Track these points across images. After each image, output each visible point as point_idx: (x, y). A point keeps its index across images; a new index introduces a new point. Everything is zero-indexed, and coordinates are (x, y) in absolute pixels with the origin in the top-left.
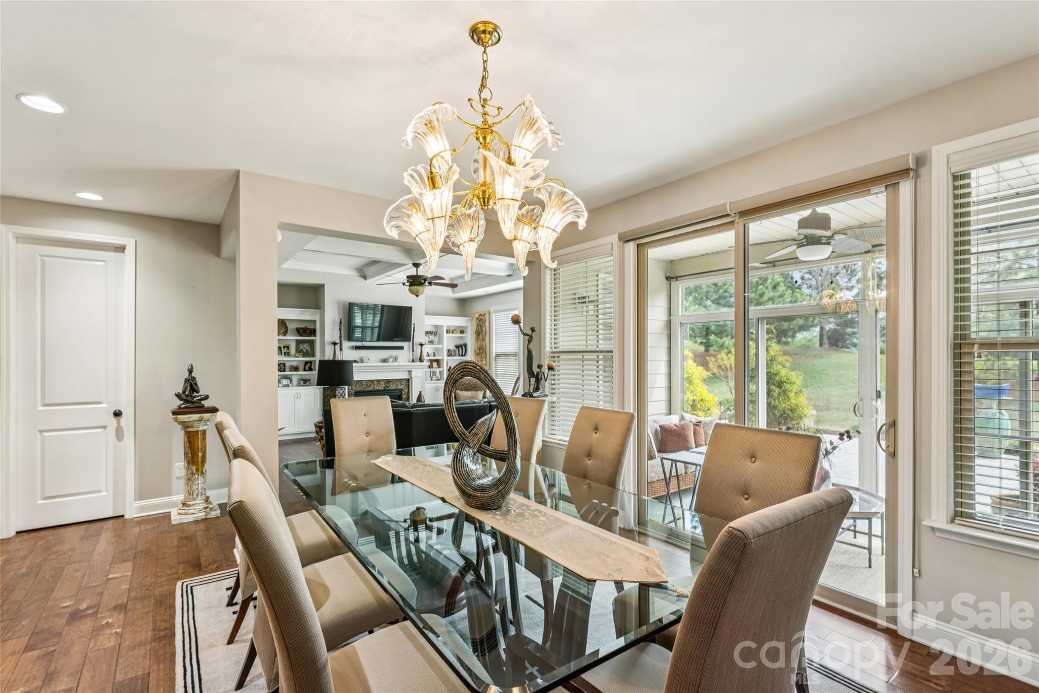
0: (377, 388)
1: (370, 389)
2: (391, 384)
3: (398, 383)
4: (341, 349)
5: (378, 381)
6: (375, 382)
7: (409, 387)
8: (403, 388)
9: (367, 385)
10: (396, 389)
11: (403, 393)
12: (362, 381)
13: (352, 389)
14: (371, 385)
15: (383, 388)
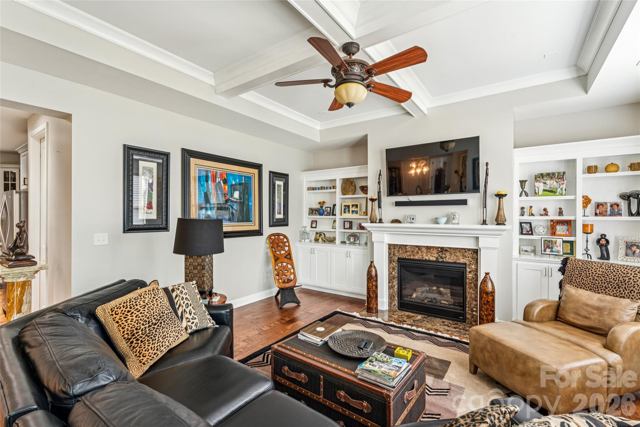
0: (427, 258)
1: (416, 258)
2: (448, 254)
3: (458, 254)
4: (380, 207)
5: (428, 248)
6: (423, 249)
7: (477, 263)
8: (468, 263)
9: (413, 252)
10: (455, 263)
11: (468, 270)
12: (406, 246)
13: (394, 255)
14: (418, 253)
15: (434, 259)
